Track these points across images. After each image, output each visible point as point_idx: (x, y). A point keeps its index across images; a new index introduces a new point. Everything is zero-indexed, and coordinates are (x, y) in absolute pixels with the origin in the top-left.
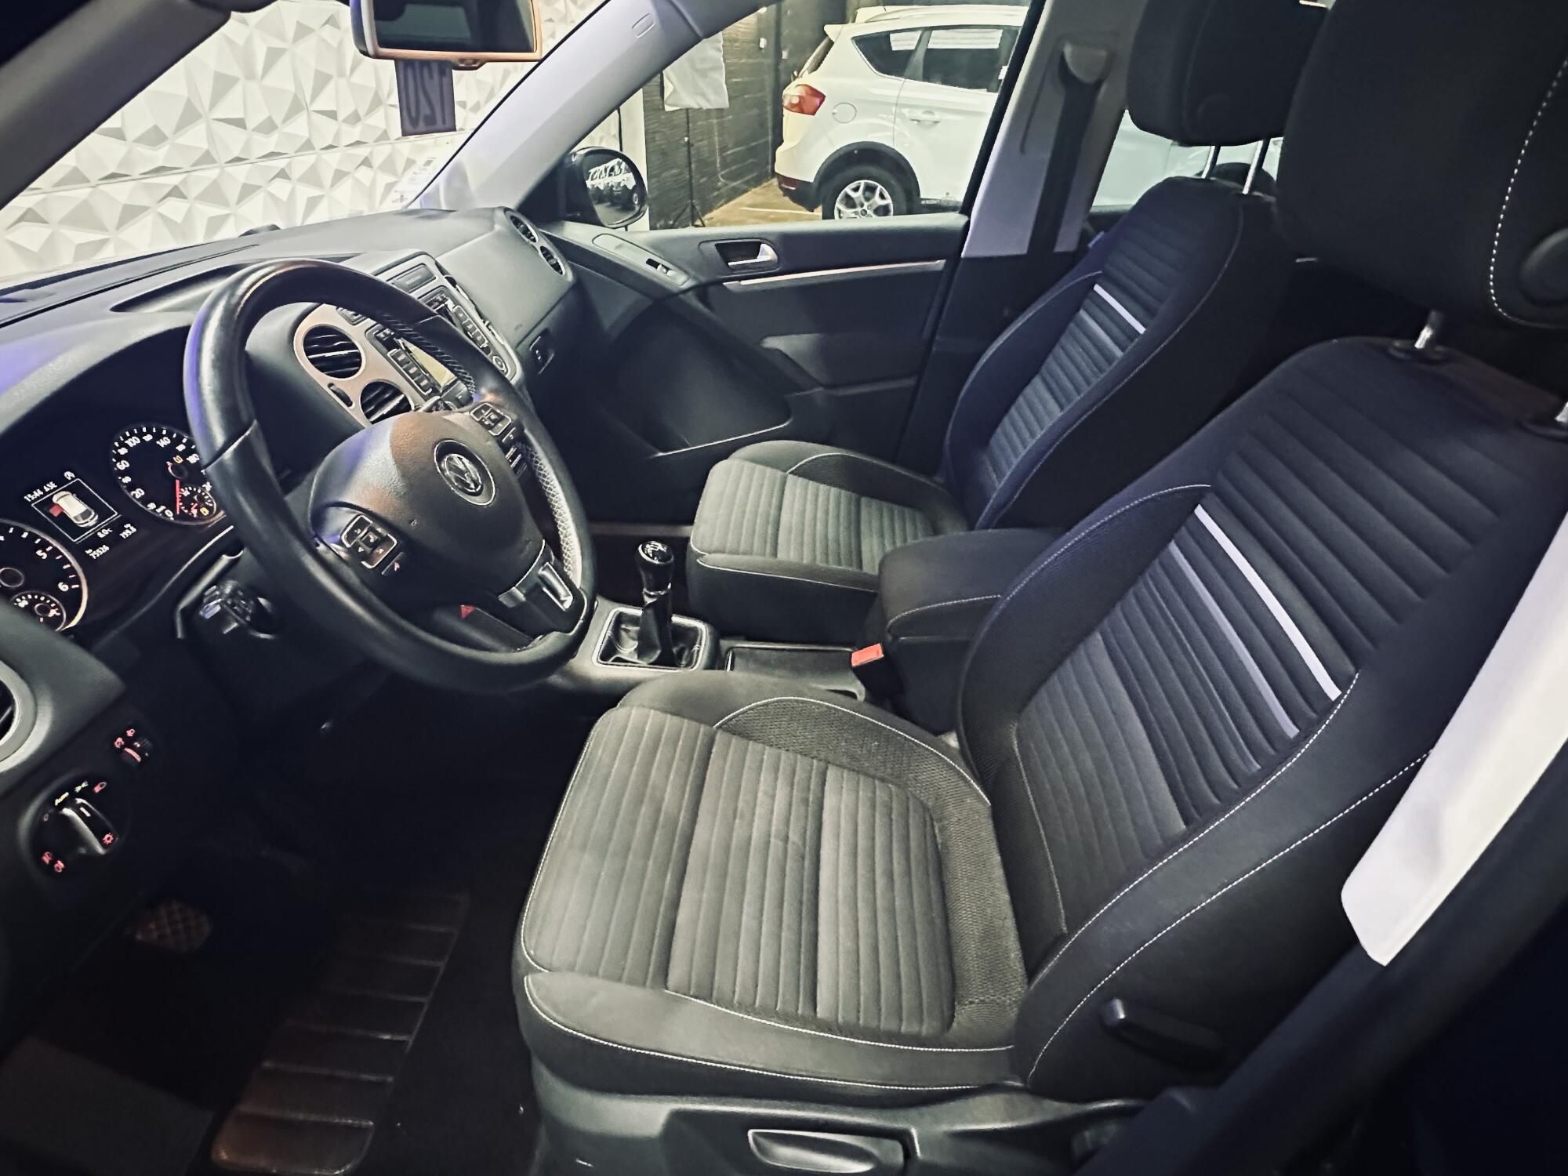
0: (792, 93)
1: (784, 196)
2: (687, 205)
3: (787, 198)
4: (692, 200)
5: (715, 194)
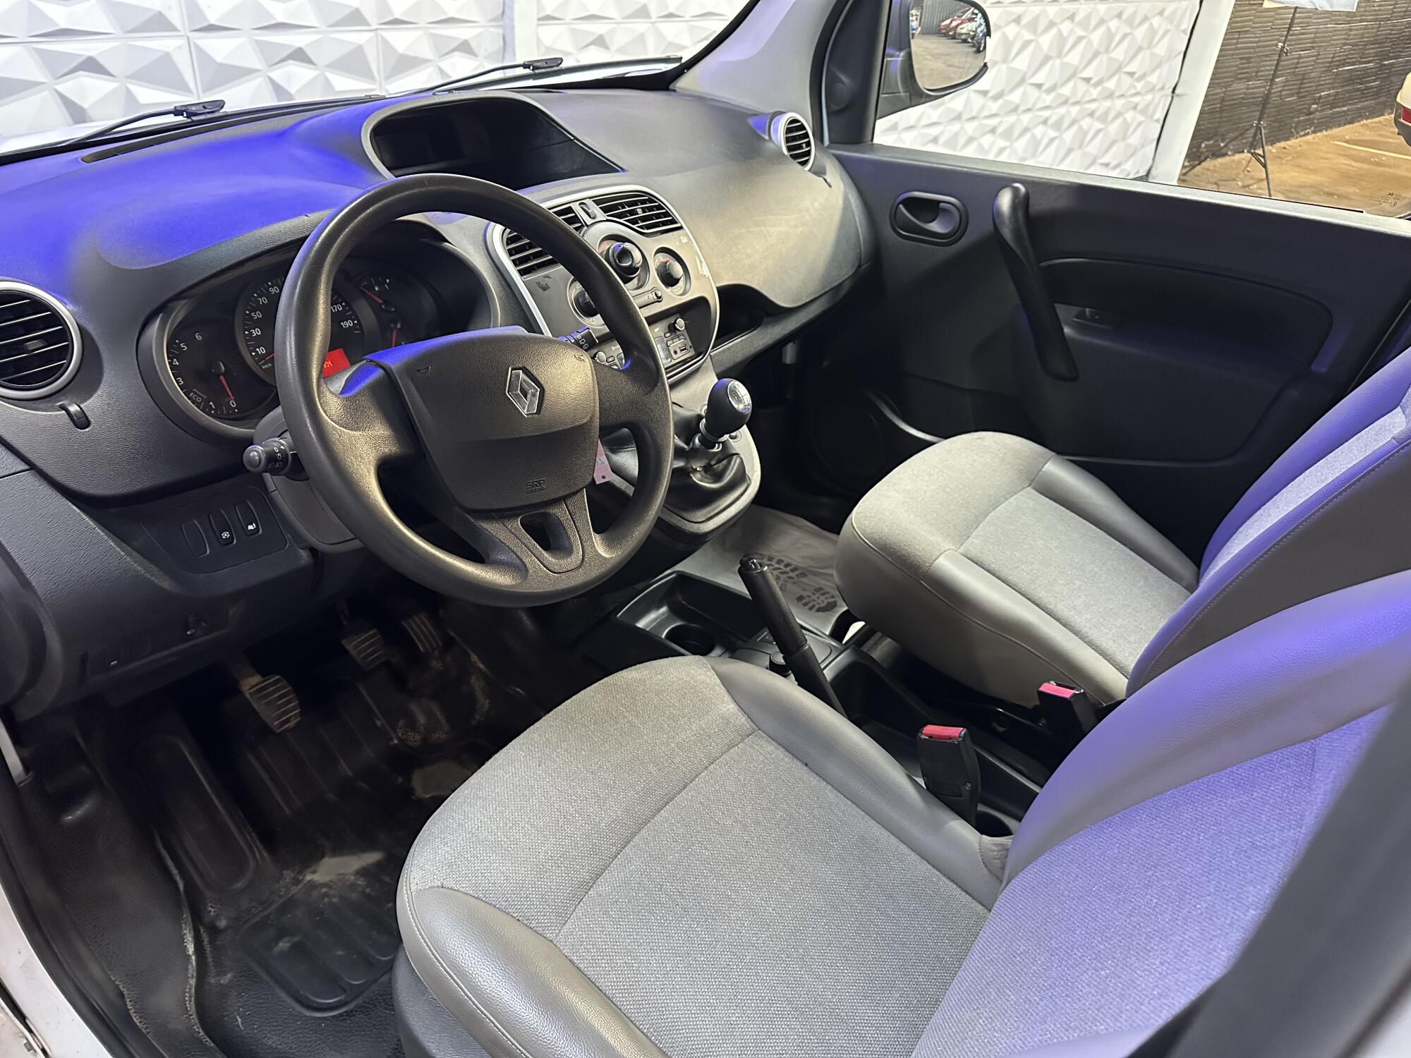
1: (1398, 133)
2: (1251, 127)
3: (1399, 137)
5: (1303, 118)
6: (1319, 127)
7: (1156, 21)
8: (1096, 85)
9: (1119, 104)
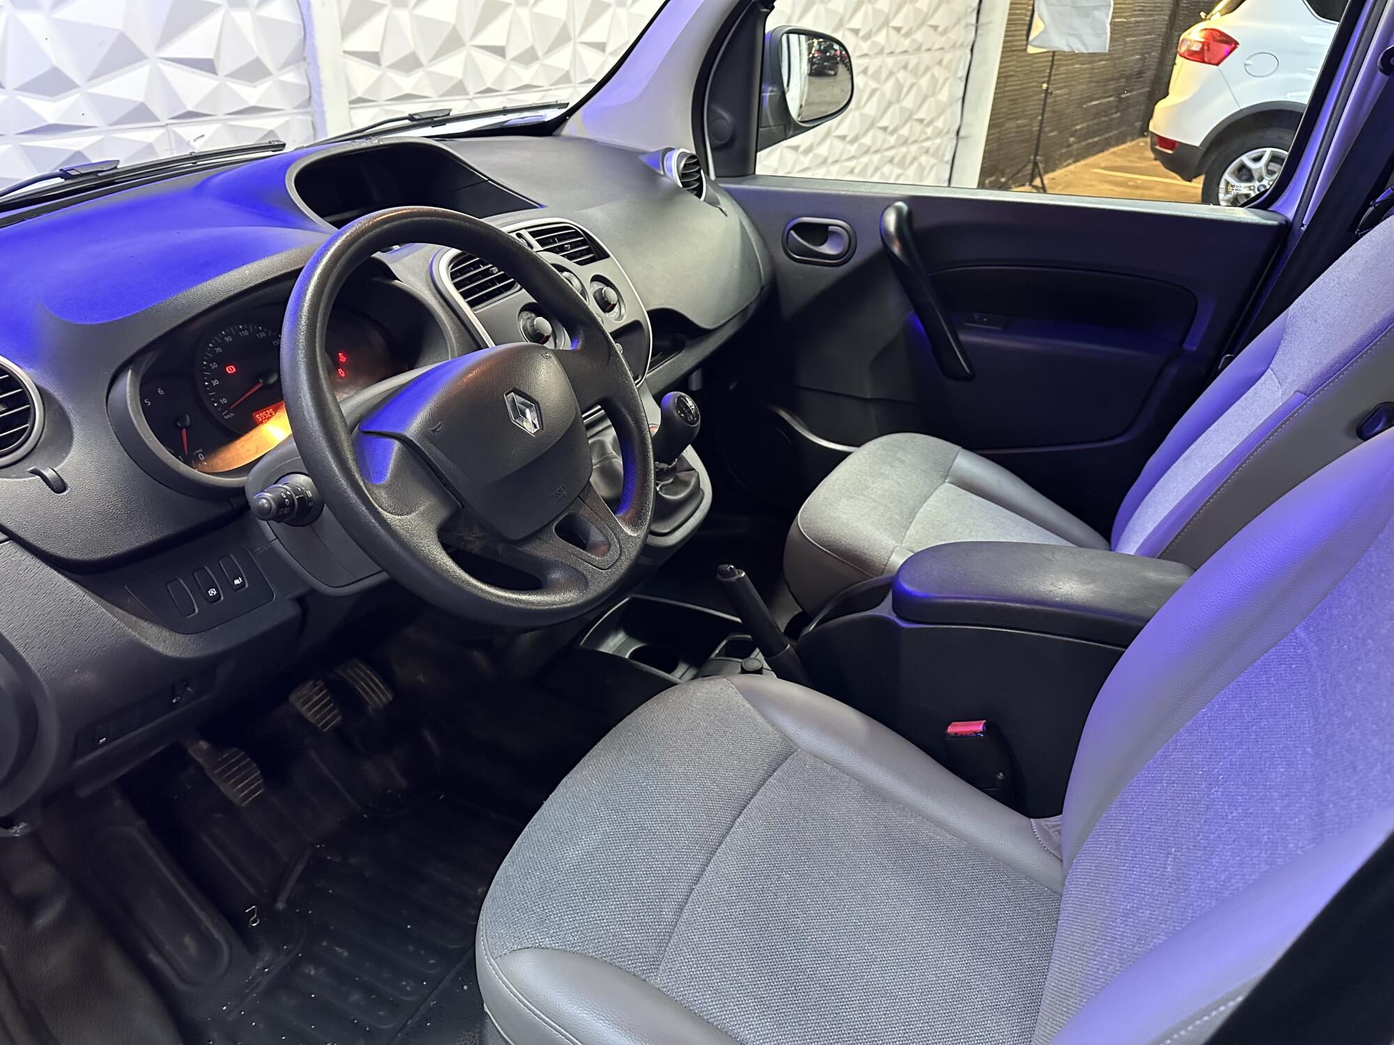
0: (1194, 36)
1: (1156, 159)
2: (1030, 162)
3: (1158, 163)
4: (1036, 155)
5: (1064, 151)
6: (1078, 157)
7: (937, 70)
8: (892, 133)
9: (914, 148)
